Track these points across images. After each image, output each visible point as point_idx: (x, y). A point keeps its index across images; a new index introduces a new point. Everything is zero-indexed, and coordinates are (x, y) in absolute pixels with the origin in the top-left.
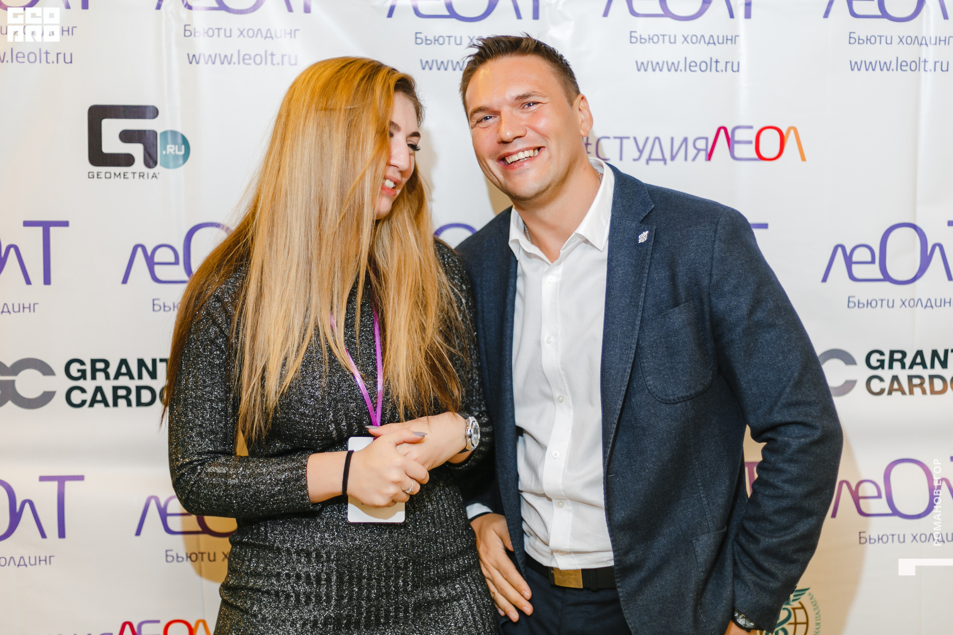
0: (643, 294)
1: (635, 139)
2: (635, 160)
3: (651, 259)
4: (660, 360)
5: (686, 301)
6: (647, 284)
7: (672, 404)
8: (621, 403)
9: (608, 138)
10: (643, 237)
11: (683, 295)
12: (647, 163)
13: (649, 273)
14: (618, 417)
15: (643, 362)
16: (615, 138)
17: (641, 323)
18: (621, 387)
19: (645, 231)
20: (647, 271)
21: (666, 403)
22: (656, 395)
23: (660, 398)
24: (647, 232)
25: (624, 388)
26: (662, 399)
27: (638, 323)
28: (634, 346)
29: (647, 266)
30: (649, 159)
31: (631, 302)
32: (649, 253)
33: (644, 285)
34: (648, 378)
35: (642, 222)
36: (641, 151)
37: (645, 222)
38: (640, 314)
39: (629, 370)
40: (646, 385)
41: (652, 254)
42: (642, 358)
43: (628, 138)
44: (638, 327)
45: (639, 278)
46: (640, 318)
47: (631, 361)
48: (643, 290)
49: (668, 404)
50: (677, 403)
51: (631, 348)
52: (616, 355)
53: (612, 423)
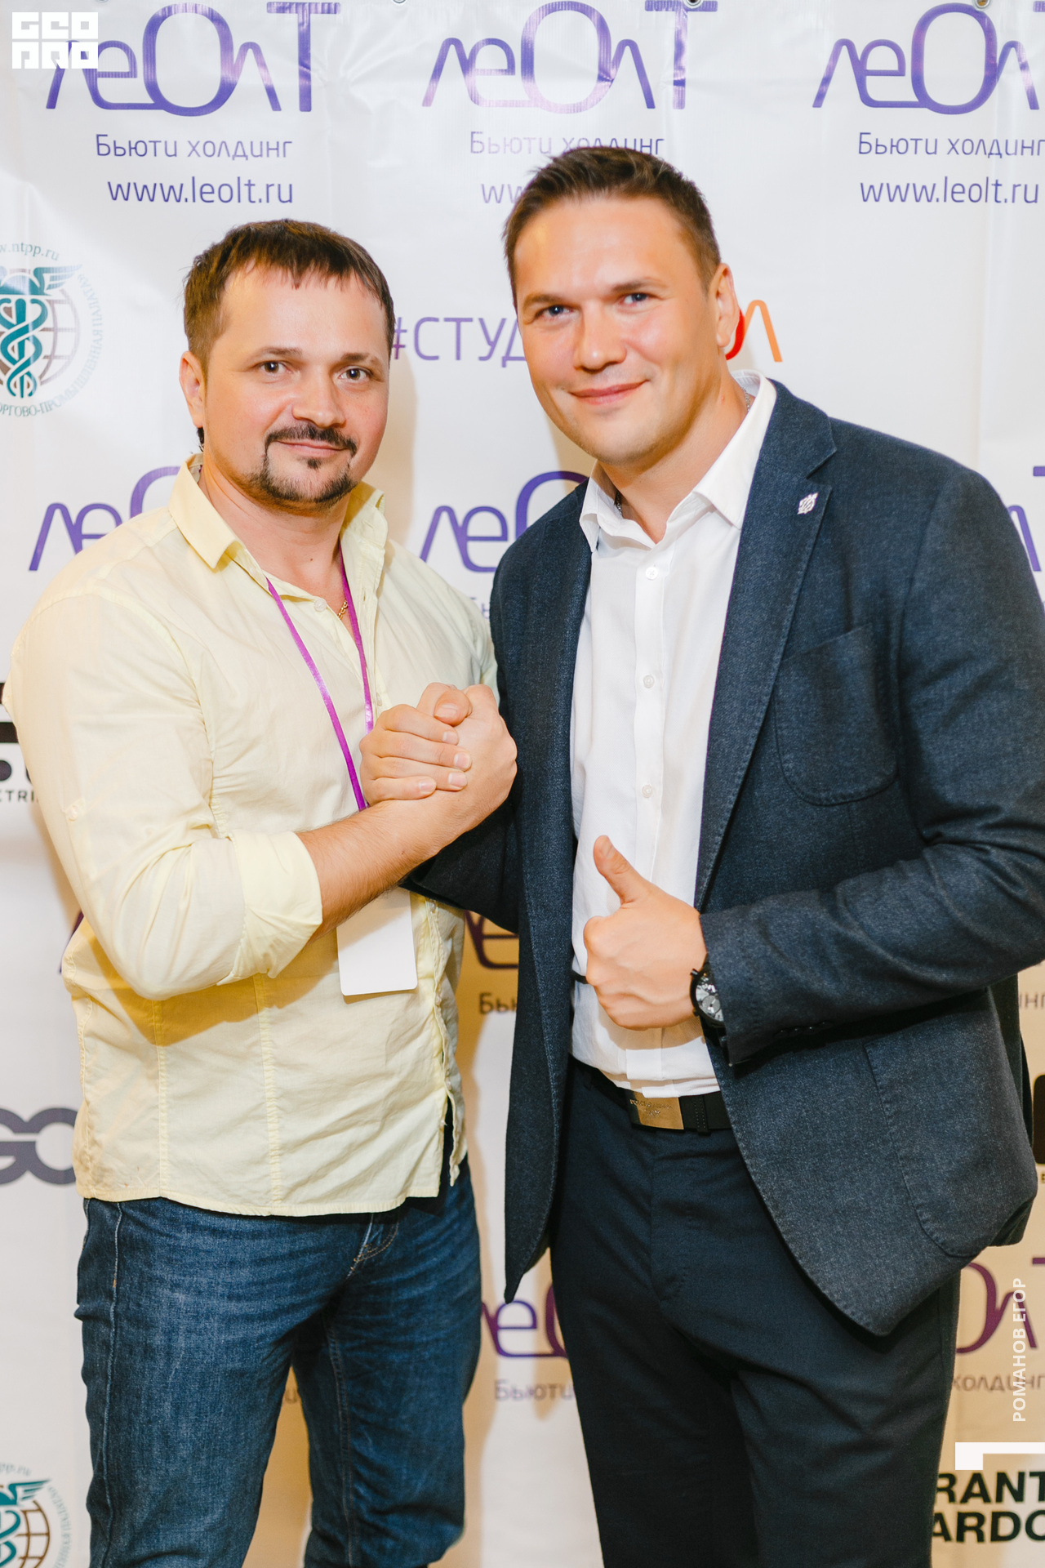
0: (792, 607)
1: (481, 321)
2: (482, 359)
3: (815, 544)
4: (812, 726)
5: (860, 624)
6: (800, 590)
7: (826, 806)
8: (733, 798)
9: (436, 320)
10: (807, 504)
11: (857, 611)
12: (504, 365)
13: (807, 570)
14: (726, 823)
15: (780, 728)
16: (447, 320)
17: (782, 659)
18: (736, 770)
19: (813, 493)
20: (804, 566)
21: (813, 804)
22: (798, 789)
23: (803, 793)
24: (815, 496)
25: (741, 773)
26: (808, 797)
27: (777, 657)
28: (766, 699)
29: (806, 557)
30: (507, 358)
31: (770, 619)
32: (814, 533)
33: (796, 590)
34: (787, 757)
35: (810, 476)
36: (493, 344)
37: (816, 477)
38: (783, 641)
39: (753, 741)
40: (782, 768)
41: (818, 536)
42: (779, 719)
43: (470, 320)
44: (776, 666)
45: (789, 577)
46: (782, 649)
47: (758, 724)
48: (794, 598)
49: (817, 805)
50: (833, 805)
51: (760, 701)
52: (732, 712)
53: (715, 835)
